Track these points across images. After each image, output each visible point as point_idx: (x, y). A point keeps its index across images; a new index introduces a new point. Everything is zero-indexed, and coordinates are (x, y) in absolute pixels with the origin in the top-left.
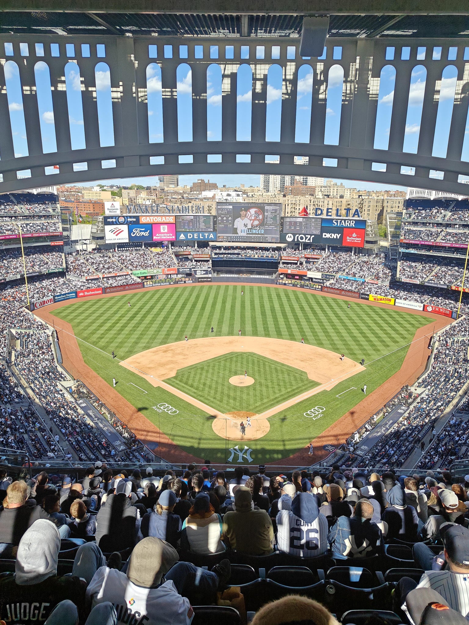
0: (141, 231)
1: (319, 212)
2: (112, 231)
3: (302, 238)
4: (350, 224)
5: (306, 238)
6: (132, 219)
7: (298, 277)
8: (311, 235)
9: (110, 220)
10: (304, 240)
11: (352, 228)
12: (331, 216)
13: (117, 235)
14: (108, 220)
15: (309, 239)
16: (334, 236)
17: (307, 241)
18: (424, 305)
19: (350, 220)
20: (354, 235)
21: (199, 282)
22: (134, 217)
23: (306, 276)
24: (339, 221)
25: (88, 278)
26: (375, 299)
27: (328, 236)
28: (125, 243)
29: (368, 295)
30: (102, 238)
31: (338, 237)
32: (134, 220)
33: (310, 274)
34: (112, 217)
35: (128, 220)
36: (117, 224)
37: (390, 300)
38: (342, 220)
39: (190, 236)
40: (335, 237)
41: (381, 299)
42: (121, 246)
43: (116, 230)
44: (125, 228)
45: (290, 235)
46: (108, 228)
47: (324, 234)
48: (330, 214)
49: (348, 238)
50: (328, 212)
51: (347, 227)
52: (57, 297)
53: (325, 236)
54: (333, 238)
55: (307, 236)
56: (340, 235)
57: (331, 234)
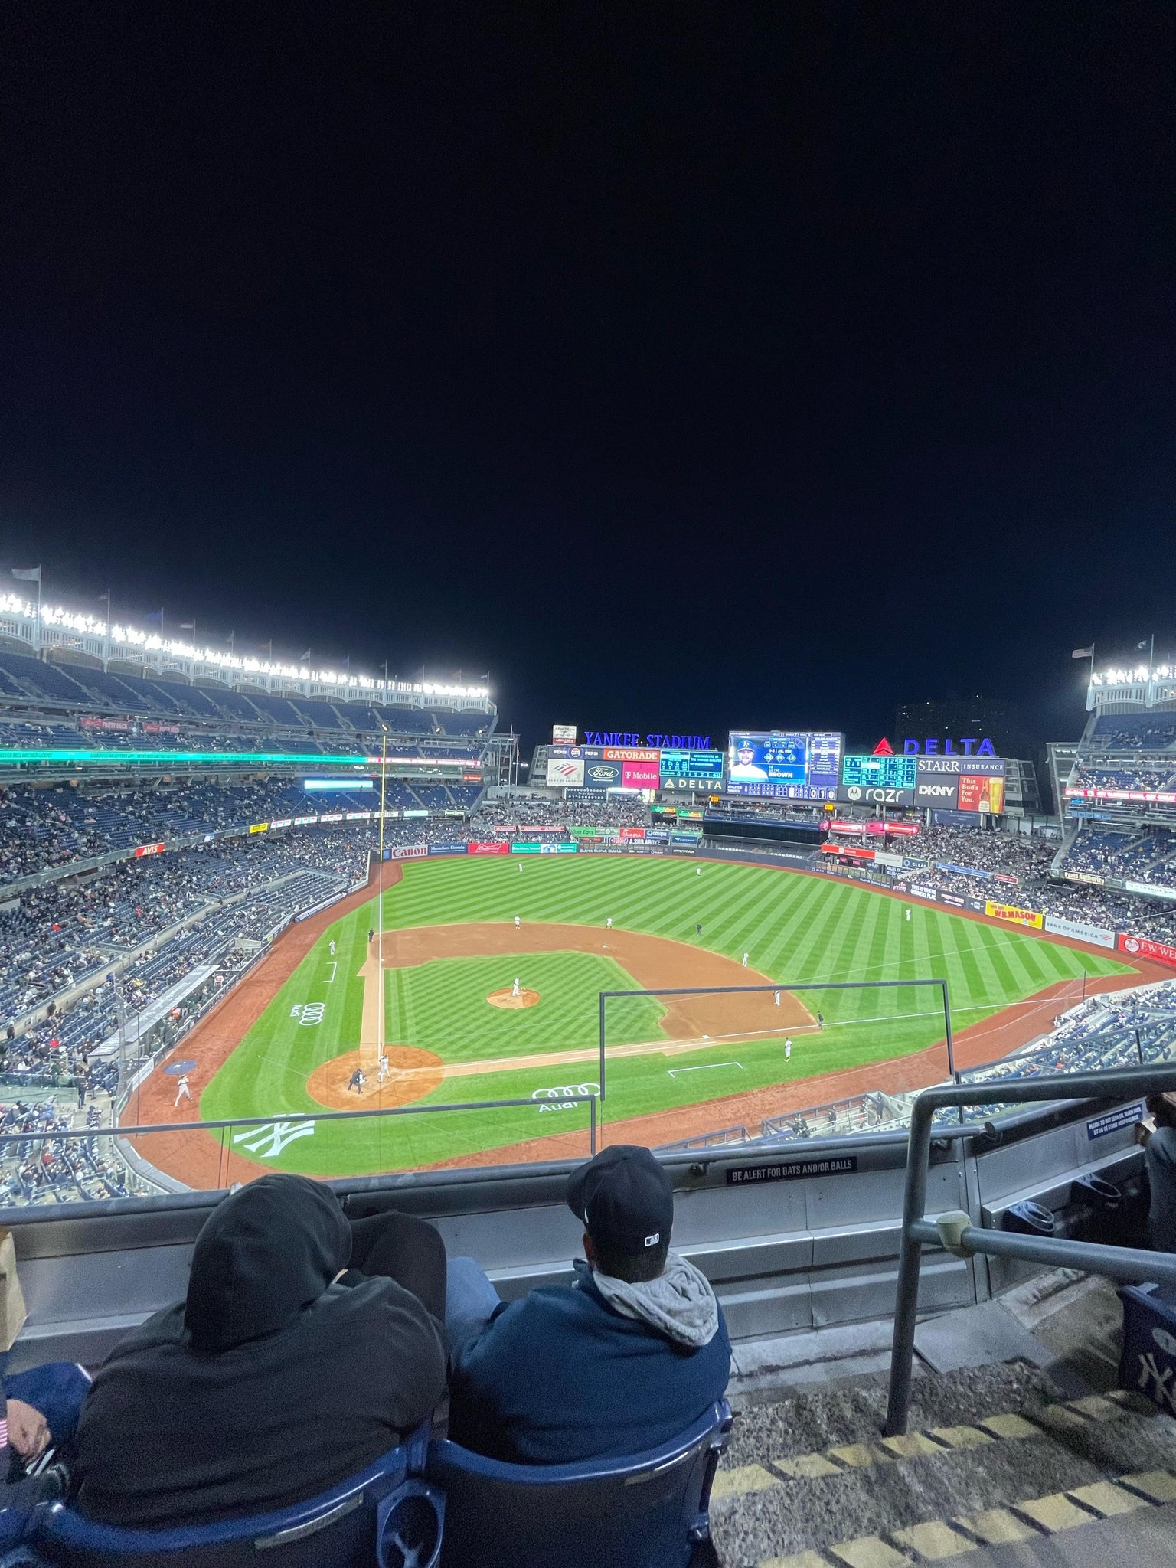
2: (559, 768)
3: (879, 795)
5: (887, 794)
6: (592, 753)
7: (858, 863)
8: (896, 789)
9: (558, 752)
10: (883, 800)
13: (565, 775)
14: (555, 752)
15: (894, 797)
16: (941, 791)
17: (888, 800)
18: (1117, 936)
21: (674, 854)
22: (595, 750)
23: (873, 861)
26: (997, 913)
27: (928, 790)
28: (577, 788)
30: (544, 777)
31: (950, 792)
32: (596, 754)
33: (881, 858)
34: (561, 748)
35: (586, 753)
36: (568, 759)
37: (1033, 918)
39: (683, 783)
40: (943, 794)
41: (1011, 915)
42: (573, 794)
43: (565, 768)
44: (580, 765)
45: (854, 788)
46: (552, 763)
47: (921, 787)
52: (434, 848)
53: (924, 790)
54: (938, 794)
55: (888, 791)
56: (952, 789)
57: (934, 787)
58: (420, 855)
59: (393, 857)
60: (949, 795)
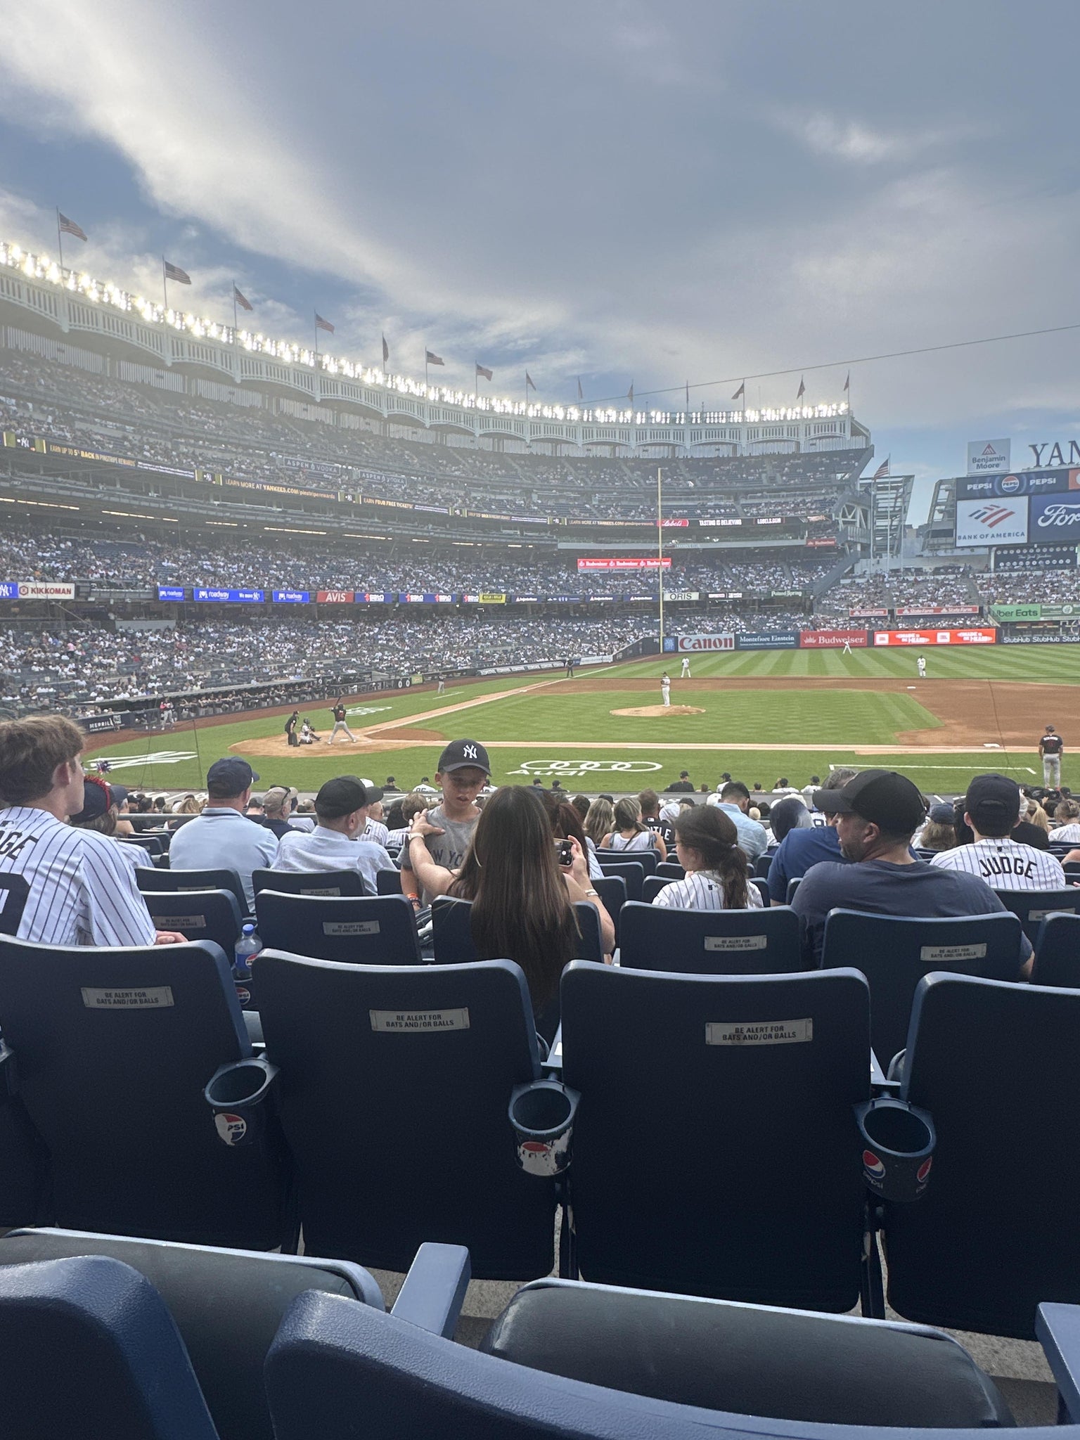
0: (1069, 512)
2: (977, 515)
9: (975, 487)
13: (991, 525)
14: (969, 487)
22: (1049, 474)
25: (857, 614)
28: (1018, 546)
30: (949, 533)
32: (1052, 481)
34: (982, 479)
35: (1032, 482)
36: (995, 496)
42: (1006, 554)
43: (990, 513)
44: (1020, 505)
46: (964, 507)
52: (745, 640)
58: (723, 648)
59: (680, 650)
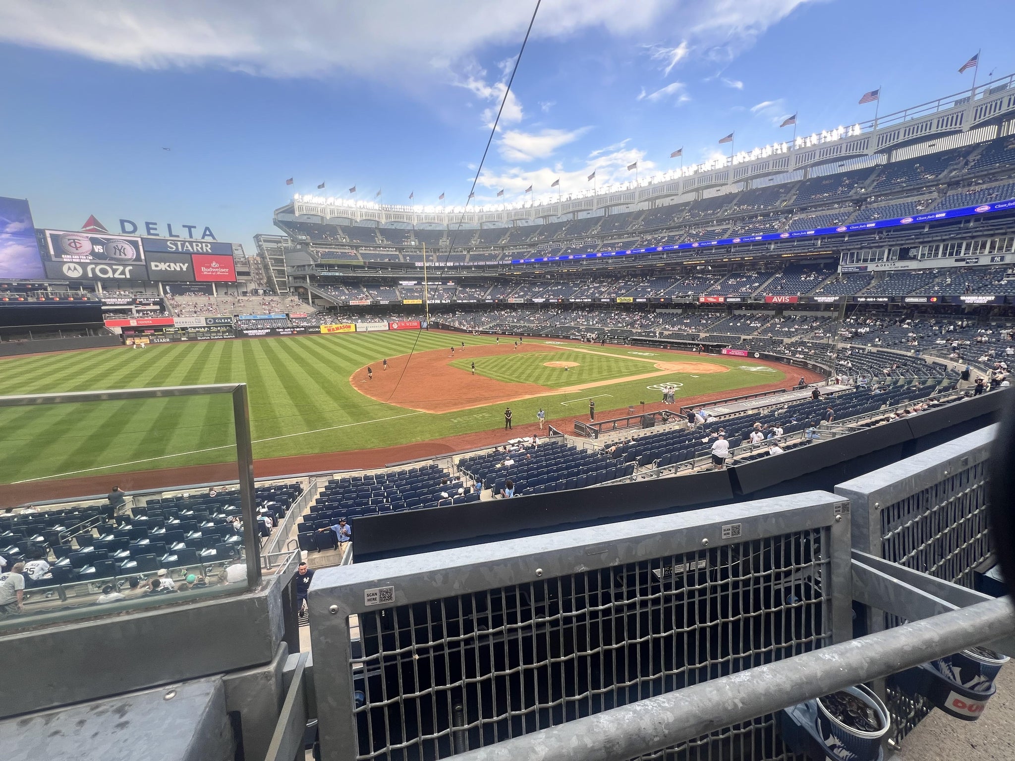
1: (128, 227)
3: (104, 271)
4: (202, 248)
5: (114, 271)
7: (151, 331)
8: (125, 266)
10: (110, 275)
11: (207, 253)
12: (158, 235)
15: (123, 273)
16: (176, 267)
17: (117, 276)
18: (389, 324)
19: (201, 243)
20: (214, 264)
24: (179, 243)
26: (329, 330)
27: (163, 266)
29: (319, 327)
31: (184, 268)
33: (180, 322)
37: (349, 327)
38: (185, 242)
40: (178, 269)
41: (337, 329)
45: (72, 266)
47: (153, 264)
48: (152, 231)
49: (203, 269)
50: (148, 229)
51: (198, 253)
53: (157, 266)
54: (173, 269)
55: (114, 267)
56: (186, 265)
57: (168, 264)
60: (185, 269)
